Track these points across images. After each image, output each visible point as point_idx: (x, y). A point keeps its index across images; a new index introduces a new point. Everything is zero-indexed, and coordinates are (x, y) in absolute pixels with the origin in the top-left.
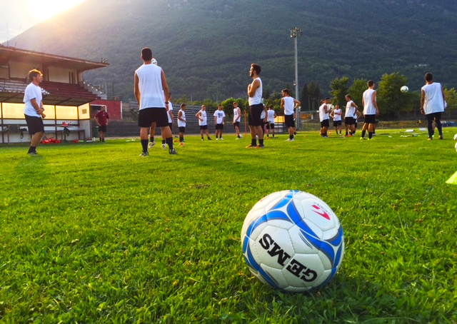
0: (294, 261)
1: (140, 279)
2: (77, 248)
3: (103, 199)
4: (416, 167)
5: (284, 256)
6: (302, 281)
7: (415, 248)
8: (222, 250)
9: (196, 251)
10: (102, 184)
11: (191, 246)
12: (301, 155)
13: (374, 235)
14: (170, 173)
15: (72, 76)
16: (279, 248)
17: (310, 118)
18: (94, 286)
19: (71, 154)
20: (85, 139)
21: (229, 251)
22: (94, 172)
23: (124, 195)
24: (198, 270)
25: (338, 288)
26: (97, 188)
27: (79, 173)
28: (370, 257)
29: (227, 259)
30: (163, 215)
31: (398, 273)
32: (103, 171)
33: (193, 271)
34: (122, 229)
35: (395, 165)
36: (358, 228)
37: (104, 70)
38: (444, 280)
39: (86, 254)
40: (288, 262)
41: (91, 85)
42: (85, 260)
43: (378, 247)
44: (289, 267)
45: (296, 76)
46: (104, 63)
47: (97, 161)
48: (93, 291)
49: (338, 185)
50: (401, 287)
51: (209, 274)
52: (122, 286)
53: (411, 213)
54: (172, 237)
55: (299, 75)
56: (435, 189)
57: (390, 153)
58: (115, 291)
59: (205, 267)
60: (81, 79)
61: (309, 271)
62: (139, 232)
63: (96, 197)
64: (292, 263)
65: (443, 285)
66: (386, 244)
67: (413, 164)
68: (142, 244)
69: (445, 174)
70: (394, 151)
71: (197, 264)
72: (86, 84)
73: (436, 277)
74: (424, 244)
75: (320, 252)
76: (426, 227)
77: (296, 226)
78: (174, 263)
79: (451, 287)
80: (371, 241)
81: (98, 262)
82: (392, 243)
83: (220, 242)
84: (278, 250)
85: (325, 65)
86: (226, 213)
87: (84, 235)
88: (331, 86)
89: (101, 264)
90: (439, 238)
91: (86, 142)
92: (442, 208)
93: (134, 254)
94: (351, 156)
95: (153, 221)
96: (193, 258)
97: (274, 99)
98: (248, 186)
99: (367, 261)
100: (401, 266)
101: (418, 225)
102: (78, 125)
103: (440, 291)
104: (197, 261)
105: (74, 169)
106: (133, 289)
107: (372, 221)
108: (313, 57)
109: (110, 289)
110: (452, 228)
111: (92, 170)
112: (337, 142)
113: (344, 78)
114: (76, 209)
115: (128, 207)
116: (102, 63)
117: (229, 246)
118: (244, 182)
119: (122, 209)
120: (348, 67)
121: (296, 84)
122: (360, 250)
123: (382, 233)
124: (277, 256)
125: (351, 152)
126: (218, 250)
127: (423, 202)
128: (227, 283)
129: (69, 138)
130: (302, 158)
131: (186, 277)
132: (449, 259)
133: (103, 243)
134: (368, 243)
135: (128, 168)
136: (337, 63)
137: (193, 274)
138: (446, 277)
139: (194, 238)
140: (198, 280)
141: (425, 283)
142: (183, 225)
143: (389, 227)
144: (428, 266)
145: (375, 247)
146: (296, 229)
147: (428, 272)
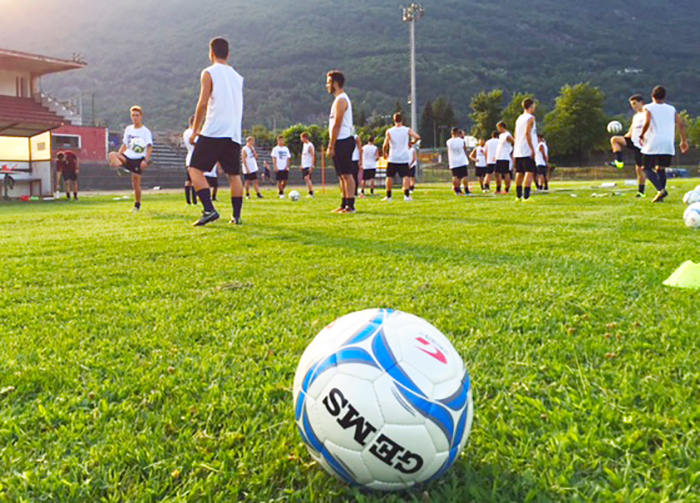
0: (382, 438)
1: (113, 465)
2: (11, 403)
3: (64, 309)
4: (614, 253)
5: (365, 428)
6: (398, 472)
7: (601, 408)
8: (264, 410)
9: (218, 412)
10: (65, 280)
11: (210, 402)
12: (417, 229)
13: (530, 382)
14: (186, 260)
15: (21, 84)
16: (357, 414)
17: (437, 160)
18: (32, 477)
19: (14, 223)
20: (41, 196)
21: (276, 412)
22: (53, 257)
23: (101, 302)
24: (217, 448)
25: (461, 484)
26: (54, 288)
27: (26, 258)
28: (521, 426)
29: (270, 427)
30: (165, 342)
31: (567, 455)
32: (68, 256)
33: (209, 451)
34: (91, 367)
35: (579, 248)
36: (505, 369)
37: (78, 74)
38: (645, 470)
39: (23, 415)
40: (371, 440)
41: (55, 100)
42: (22, 427)
43: (536, 406)
44: (374, 447)
45: (413, 88)
46: (78, 62)
47: (58, 237)
48: (30, 488)
49: (477, 287)
50: (571, 483)
51: (236, 456)
52: (81, 477)
53: (598, 342)
54: (178, 383)
55: (417, 85)
56: (645, 296)
57: (573, 226)
58: (67, 487)
59: (231, 443)
60: (37, 89)
61: (409, 455)
62: (122, 374)
63: (51, 307)
64: (379, 441)
65: (642, 478)
66: (551, 399)
67: (610, 249)
68: (125, 398)
69: (663, 268)
70: (579, 221)
71: (218, 436)
72: (46, 98)
73: (632, 463)
74: (617, 401)
75: (428, 421)
76: (622, 367)
77: (387, 375)
78: (178, 434)
79: (657, 483)
80: (526, 394)
81: (44, 430)
82: (562, 397)
83: (261, 395)
84: (354, 418)
85: (463, 69)
86: (276, 339)
87: (23, 380)
88: (472, 106)
89: (48, 435)
90: (643, 390)
91: (44, 200)
92: (653, 332)
93: (110, 416)
94: (503, 232)
95: (147, 353)
96: (211, 426)
97: (374, 126)
98: (320, 287)
99: (515, 433)
100: (573, 441)
101: (610, 365)
102: (30, 170)
103: (637, 491)
104: (216, 430)
105: (18, 252)
106: (101, 484)
107: (531, 355)
108: (442, 55)
109: (59, 483)
110: (667, 370)
111: (48, 253)
112: (482, 205)
113: (496, 92)
114: (13, 328)
115: (106, 326)
116: (74, 61)
117: (276, 402)
118: (313, 279)
119: (94, 330)
120: (502, 73)
121: (412, 101)
122: (504, 411)
123: (545, 378)
124: (353, 429)
125: (505, 222)
126: (257, 410)
127: (622, 321)
128: (266, 474)
129: (13, 193)
130: (417, 234)
131: (194, 463)
132: (657, 430)
133: (56, 393)
134: (519, 397)
135: (113, 250)
136: (484, 65)
137: (208, 457)
138: (651, 463)
139: (216, 386)
140: (215, 469)
141: (613, 476)
142: (199, 362)
143: (558, 368)
144: (620, 444)
145: (531, 406)
146: (387, 381)
147: (620, 453)
